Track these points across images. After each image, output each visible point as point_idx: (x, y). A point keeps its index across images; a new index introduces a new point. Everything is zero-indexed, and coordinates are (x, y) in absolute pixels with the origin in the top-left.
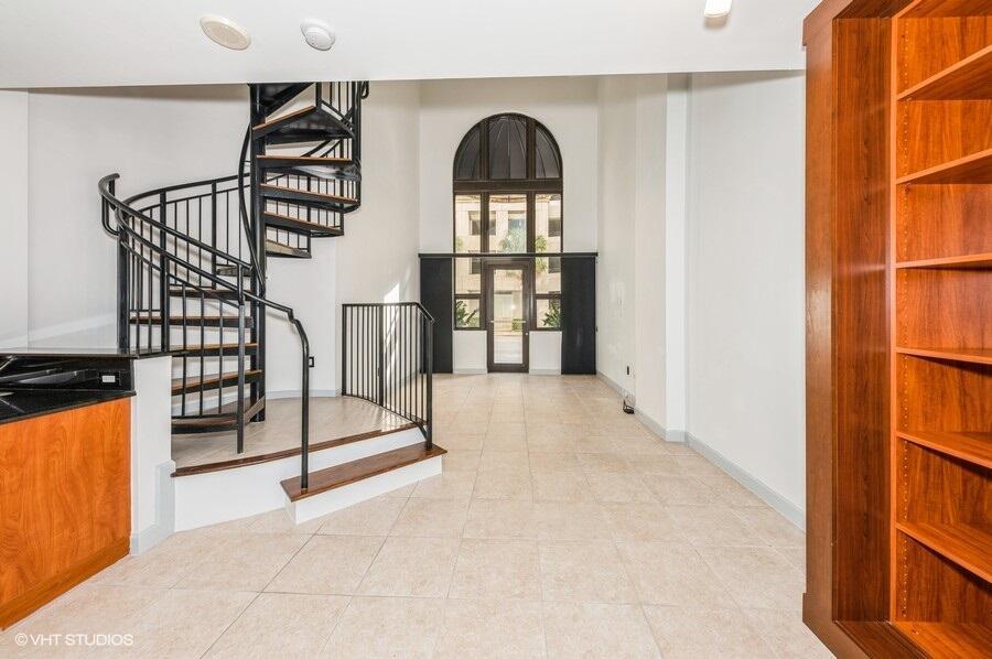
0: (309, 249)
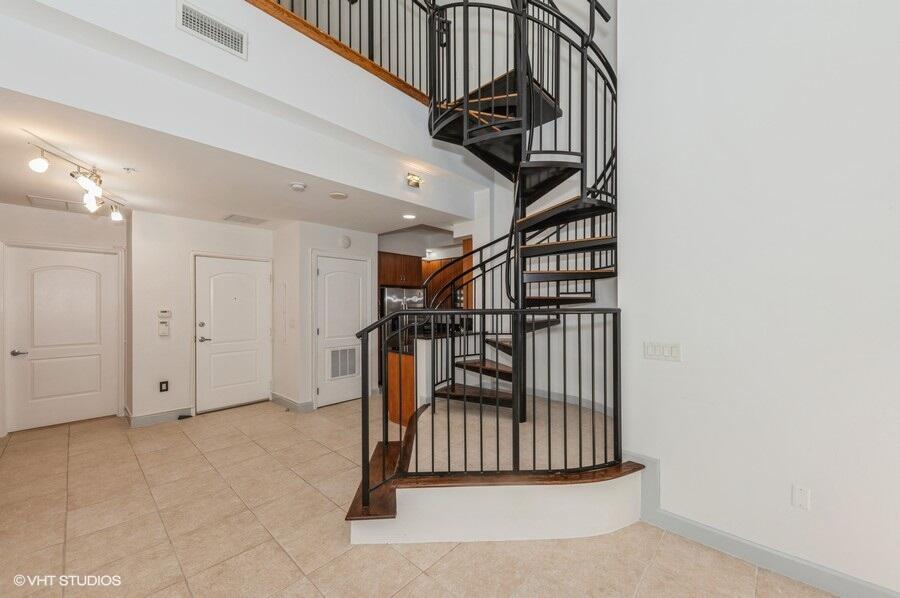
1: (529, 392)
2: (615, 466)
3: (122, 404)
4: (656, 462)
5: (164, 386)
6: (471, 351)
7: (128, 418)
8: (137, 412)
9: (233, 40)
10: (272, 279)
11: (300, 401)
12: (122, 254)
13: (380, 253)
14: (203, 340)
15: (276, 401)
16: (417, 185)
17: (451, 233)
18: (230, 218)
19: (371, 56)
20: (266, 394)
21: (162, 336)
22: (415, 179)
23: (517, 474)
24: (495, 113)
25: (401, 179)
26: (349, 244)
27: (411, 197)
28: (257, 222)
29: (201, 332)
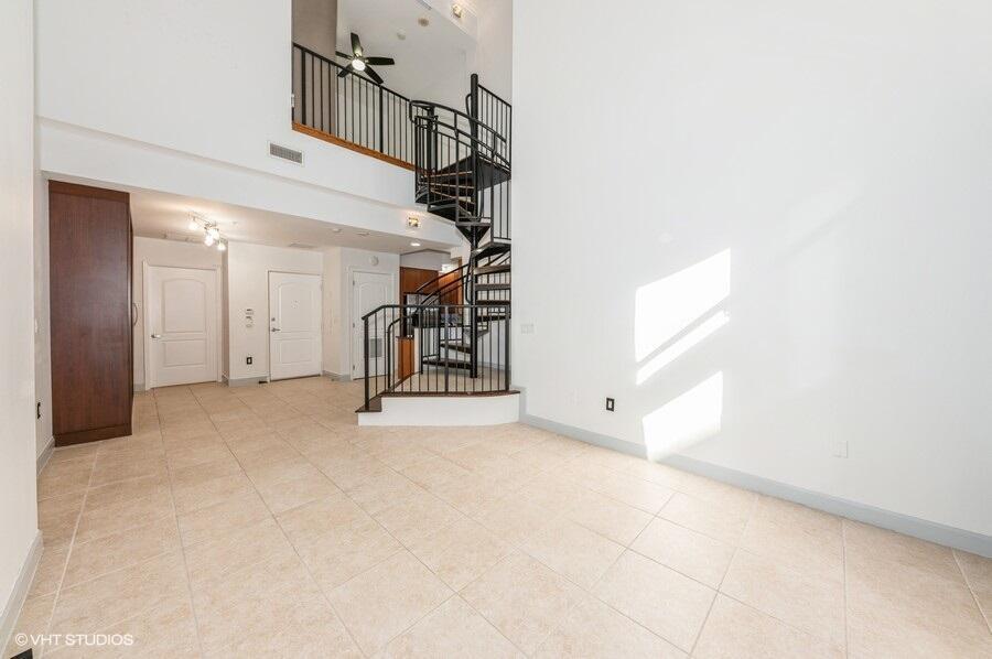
1: (479, 364)
2: (506, 391)
3: (221, 374)
4: (524, 389)
5: (249, 361)
6: (453, 337)
7: (226, 382)
8: (233, 377)
9: (295, 157)
10: (322, 287)
11: (342, 373)
12: (219, 271)
13: (401, 268)
14: (274, 330)
15: (326, 375)
16: (416, 225)
17: (449, 253)
18: (294, 245)
19: (382, 150)
20: (318, 370)
21: (248, 326)
22: (414, 222)
23: (447, 393)
24: (460, 184)
25: (404, 221)
26: (377, 262)
27: (412, 233)
28: (310, 248)
29: (272, 326)
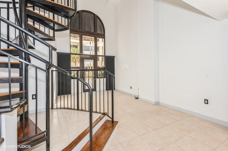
0: (54, 36)
